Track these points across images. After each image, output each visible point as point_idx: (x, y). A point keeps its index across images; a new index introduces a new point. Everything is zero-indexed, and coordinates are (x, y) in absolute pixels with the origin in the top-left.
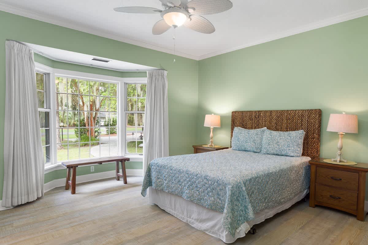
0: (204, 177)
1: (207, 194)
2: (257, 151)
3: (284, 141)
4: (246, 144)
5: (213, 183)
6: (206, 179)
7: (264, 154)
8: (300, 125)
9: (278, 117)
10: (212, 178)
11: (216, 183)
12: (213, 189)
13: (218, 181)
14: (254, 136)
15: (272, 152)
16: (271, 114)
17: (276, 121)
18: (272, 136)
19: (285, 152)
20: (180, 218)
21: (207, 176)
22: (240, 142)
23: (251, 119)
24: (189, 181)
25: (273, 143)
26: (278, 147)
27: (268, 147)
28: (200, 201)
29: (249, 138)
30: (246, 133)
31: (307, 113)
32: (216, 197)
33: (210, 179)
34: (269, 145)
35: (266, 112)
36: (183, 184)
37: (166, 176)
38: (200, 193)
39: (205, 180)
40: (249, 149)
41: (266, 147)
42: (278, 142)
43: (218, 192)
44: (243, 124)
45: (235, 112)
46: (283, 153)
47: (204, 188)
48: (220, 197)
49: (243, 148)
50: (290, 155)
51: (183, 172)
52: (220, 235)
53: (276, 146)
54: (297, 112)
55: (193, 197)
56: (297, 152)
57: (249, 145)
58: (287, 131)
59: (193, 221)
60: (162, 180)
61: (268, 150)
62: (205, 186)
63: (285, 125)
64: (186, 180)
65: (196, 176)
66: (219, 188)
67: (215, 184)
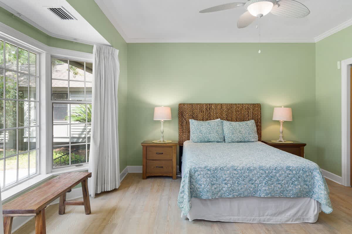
0: (287, 168)
1: (292, 184)
2: (221, 141)
3: (245, 130)
4: (209, 136)
5: (297, 172)
6: (289, 169)
7: (230, 143)
8: (247, 116)
9: (229, 110)
10: (296, 168)
11: (301, 171)
12: (299, 178)
13: (303, 168)
14: (216, 127)
15: (237, 140)
16: (222, 107)
17: (226, 113)
18: (233, 126)
19: (248, 138)
20: (248, 221)
21: (290, 167)
22: (203, 134)
23: (202, 111)
24: (267, 176)
25: (236, 132)
26: (241, 135)
27: (232, 136)
28: (282, 193)
29: (212, 129)
30: (207, 125)
31: (252, 106)
32: (302, 184)
33: (294, 169)
34: (233, 134)
35: (216, 105)
36: (258, 182)
37: (227, 179)
38: (283, 185)
39: (288, 172)
40: (213, 140)
41: (231, 136)
42: (240, 131)
43: (304, 179)
44: (193, 116)
45: (184, 104)
46: (246, 140)
47: (287, 179)
48: (307, 183)
49: (206, 140)
50: (252, 141)
51: (255, 169)
52: (303, 219)
53: (239, 134)
54: (244, 106)
55: (274, 192)
56: (256, 137)
57: (213, 136)
58: (237, 121)
59: (268, 217)
60: (220, 185)
61: (232, 139)
62: (288, 177)
63: (235, 116)
64: (261, 177)
65: (275, 169)
66: (306, 175)
67: (300, 173)
